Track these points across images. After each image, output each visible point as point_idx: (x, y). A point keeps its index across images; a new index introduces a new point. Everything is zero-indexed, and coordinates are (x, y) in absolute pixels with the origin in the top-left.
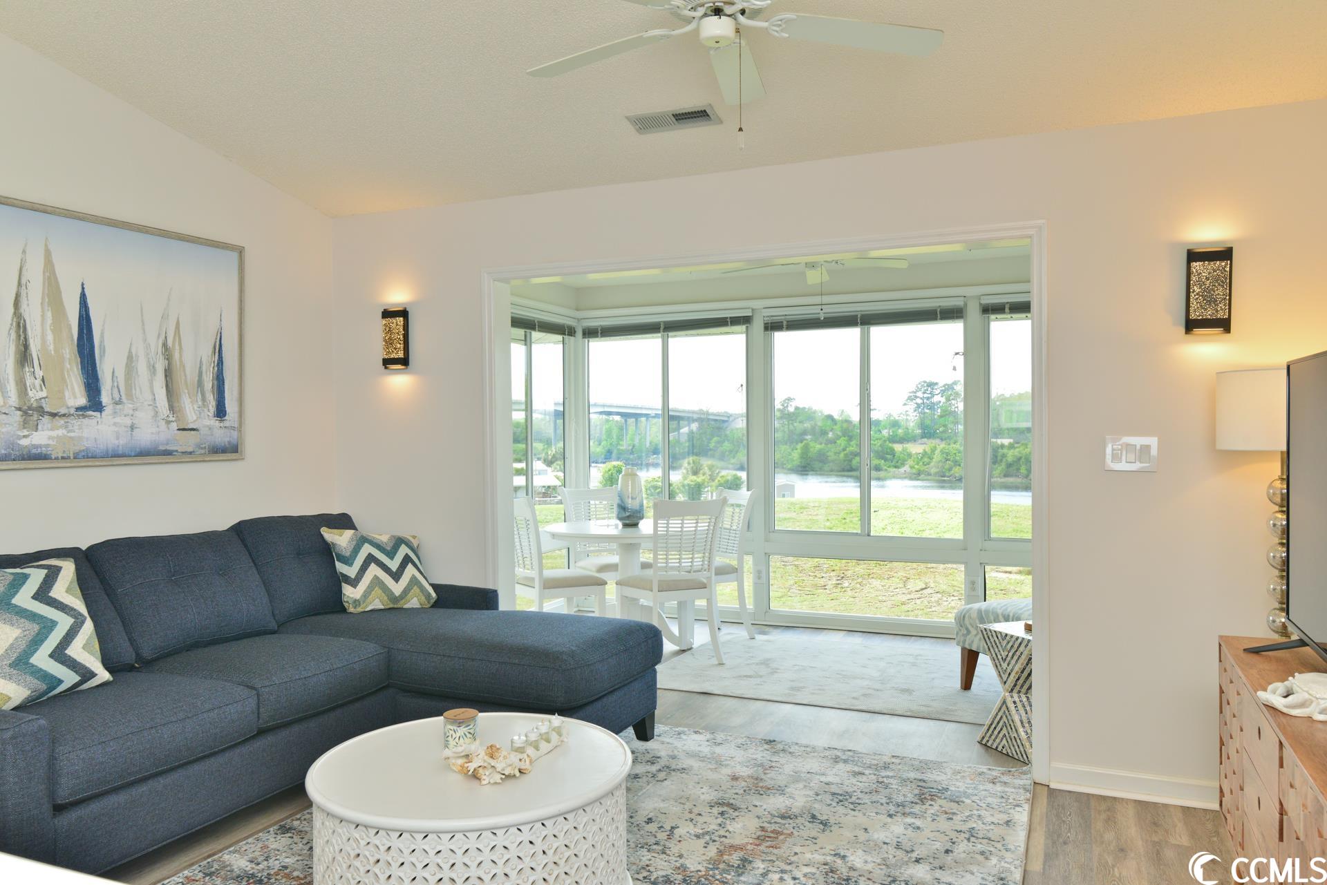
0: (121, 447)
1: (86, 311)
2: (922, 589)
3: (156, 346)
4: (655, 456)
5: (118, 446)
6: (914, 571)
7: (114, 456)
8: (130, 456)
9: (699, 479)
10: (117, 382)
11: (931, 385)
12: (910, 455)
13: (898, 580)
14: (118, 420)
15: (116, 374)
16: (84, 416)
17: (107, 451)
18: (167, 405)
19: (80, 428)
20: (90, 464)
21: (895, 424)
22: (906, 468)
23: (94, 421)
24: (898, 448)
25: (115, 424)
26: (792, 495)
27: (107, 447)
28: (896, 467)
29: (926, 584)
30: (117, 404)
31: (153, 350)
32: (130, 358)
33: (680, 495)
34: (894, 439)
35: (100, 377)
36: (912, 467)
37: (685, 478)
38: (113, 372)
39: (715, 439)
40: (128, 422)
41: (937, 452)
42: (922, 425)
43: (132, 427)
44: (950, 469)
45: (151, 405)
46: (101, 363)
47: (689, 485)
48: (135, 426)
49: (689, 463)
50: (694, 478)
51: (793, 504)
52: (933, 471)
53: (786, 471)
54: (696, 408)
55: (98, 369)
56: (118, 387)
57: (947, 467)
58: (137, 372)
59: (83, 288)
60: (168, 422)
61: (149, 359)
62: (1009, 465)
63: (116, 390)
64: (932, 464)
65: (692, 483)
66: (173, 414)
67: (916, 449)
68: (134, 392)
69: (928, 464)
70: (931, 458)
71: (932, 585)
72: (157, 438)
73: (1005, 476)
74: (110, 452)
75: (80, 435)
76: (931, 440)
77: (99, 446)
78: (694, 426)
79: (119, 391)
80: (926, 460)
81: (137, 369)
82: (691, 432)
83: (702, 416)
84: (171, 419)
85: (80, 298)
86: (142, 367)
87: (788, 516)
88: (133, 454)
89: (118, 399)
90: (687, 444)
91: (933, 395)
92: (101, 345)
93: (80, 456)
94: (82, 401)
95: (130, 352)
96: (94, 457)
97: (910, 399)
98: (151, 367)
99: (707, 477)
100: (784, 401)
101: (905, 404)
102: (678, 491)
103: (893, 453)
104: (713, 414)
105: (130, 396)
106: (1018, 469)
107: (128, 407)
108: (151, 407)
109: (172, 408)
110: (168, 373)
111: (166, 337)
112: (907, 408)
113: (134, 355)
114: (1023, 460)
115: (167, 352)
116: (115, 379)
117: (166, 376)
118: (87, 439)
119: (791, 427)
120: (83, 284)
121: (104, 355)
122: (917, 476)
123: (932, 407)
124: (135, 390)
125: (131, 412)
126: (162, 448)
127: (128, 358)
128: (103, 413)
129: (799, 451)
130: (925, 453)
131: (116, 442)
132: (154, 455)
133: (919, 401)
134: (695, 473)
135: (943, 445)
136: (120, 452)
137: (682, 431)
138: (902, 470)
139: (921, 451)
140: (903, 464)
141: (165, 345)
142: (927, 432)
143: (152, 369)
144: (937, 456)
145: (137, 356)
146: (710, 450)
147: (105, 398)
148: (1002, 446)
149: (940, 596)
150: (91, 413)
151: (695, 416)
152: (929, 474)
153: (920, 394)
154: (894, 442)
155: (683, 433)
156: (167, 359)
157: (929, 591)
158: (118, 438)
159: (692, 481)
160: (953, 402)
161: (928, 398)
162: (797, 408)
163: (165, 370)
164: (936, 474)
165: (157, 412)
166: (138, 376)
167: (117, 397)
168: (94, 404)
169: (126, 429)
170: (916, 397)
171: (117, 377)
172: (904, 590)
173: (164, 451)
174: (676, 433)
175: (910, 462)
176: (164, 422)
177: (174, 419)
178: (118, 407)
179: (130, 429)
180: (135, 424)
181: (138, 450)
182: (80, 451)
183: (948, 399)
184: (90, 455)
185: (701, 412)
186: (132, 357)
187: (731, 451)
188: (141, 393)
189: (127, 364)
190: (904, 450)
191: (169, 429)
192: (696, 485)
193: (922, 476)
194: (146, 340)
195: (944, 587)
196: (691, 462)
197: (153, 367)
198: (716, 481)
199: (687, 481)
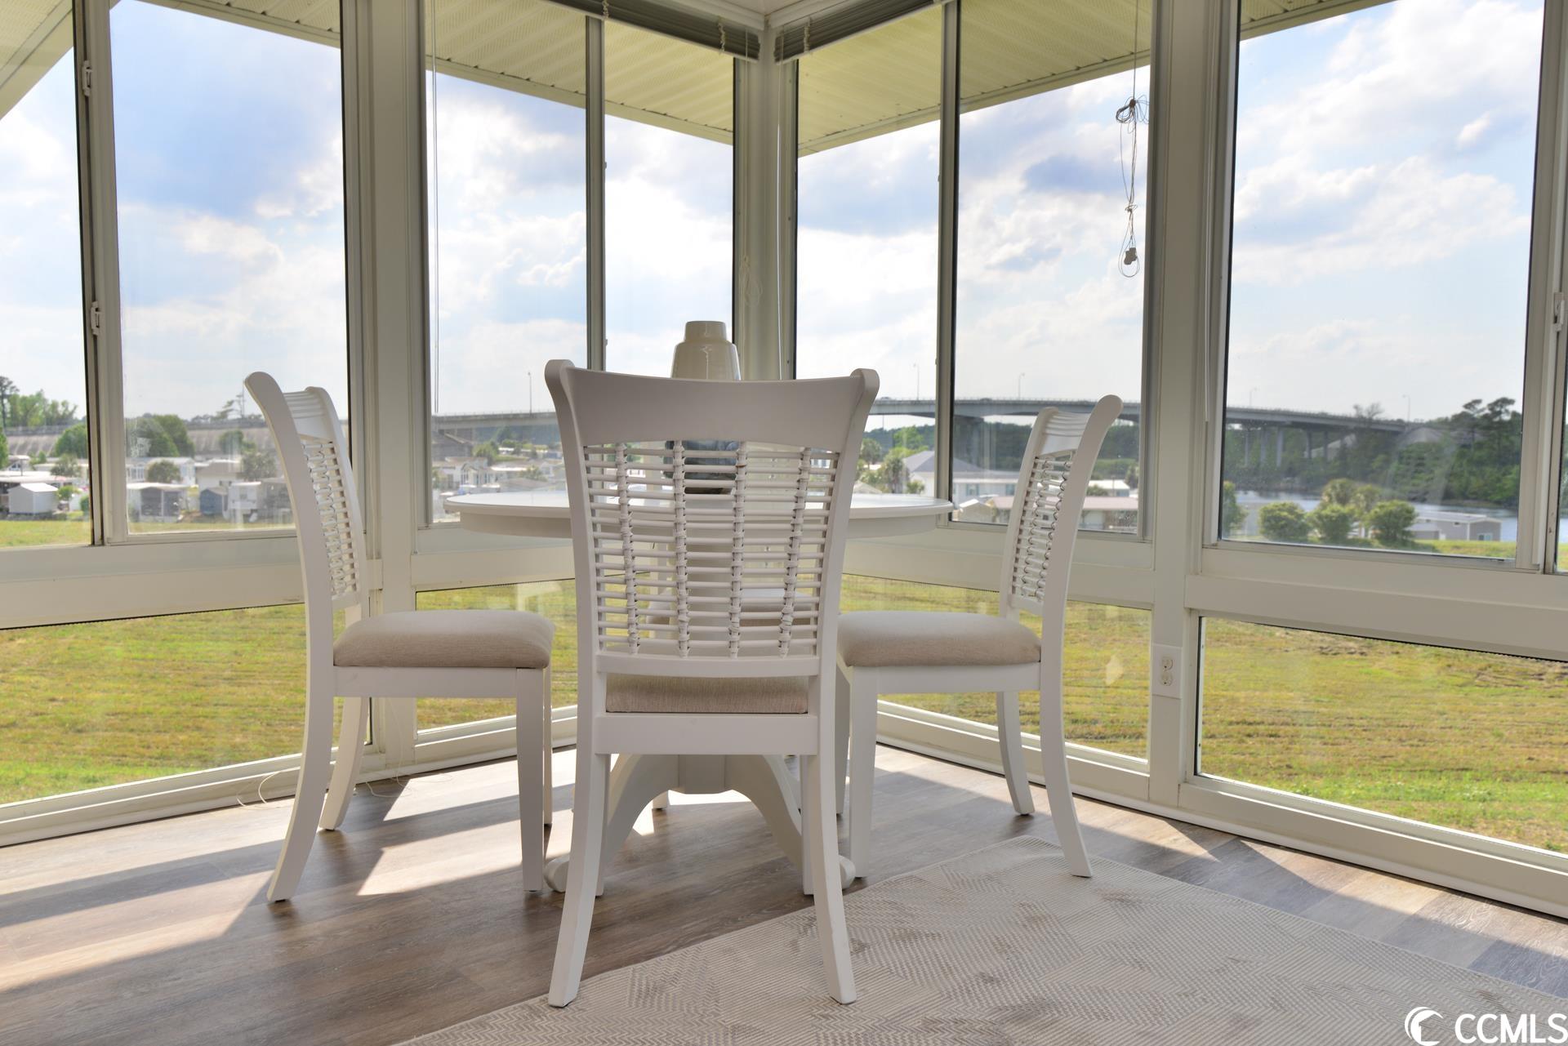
4: (1288, 479)
9: (1343, 509)
33: (1316, 531)
37: (1324, 507)
39: (1380, 457)
47: (1327, 517)
49: (1334, 488)
50: (1336, 506)
53: (1489, 504)
54: (1351, 412)
65: (1334, 514)
78: (1350, 440)
82: (1344, 447)
83: (1362, 426)
90: (1337, 464)
99: (1359, 508)
102: (1311, 525)
104: (1378, 422)
119: (1505, 443)
134: (1343, 500)
137: (1331, 445)
146: (1373, 471)
151: (1352, 426)
155: (1331, 448)
159: (1333, 511)
174: (1322, 449)
185: (1360, 420)
192: (1339, 517)
196: (1337, 486)
198: (1372, 512)
199: (1327, 512)
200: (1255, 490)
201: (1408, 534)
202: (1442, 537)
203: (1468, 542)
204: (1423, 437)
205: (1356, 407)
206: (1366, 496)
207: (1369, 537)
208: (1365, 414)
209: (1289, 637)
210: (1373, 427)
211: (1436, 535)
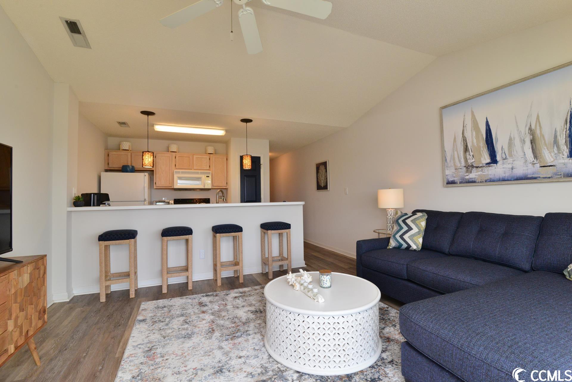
0: (506, 177)
1: (488, 127)
3: (524, 130)
5: (505, 177)
7: (503, 180)
8: (512, 180)
10: (504, 151)
14: (505, 166)
15: (503, 148)
16: (489, 166)
17: (500, 178)
18: (533, 156)
19: (488, 170)
20: (491, 184)
23: (494, 167)
25: (503, 168)
27: (500, 177)
30: (504, 160)
31: (523, 133)
32: (510, 139)
35: (496, 150)
38: (502, 147)
40: (510, 166)
43: (512, 169)
45: (523, 157)
46: (496, 145)
48: (514, 168)
55: (495, 147)
56: (504, 153)
58: (514, 144)
59: (487, 119)
60: (533, 164)
61: (521, 137)
63: (504, 154)
66: (537, 160)
68: (513, 153)
72: (527, 172)
74: (501, 179)
75: (488, 173)
77: (496, 177)
79: (505, 154)
81: (514, 143)
84: (535, 162)
85: (486, 123)
86: (517, 142)
88: (513, 179)
89: (504, 158)
92: (496, 138)
93: (488, 181)
94: (489, 160)
95: (510, 137)
96: (494, 181)
98: (522, 141)
105: (511, 155)
107: (510, 160)
108: (523, 158)
109: (536, 157)
110: (533, 142)
111: (531, 125)
113: (512, 138)
115: (531, 131)
116: (503, 150)
117: (531, 143)
118: (491, 175)
120: (487, 118)
121: (497, 142)
124: (514, 152)
125: (512, 162)
126: (529, 176)
127: (509, 140)
128: (498, 164)
131: (504, 175)
132: (524, 179)
136: (506, 179)
141: (530, 129)
143: (523, 142)
145: (514, 138)
147: (498, 158)
150: (492, 165)
156: (532, 135)
158: (505, 173)
163: (531, 140)
165: (526, 160)
166: (515, 146)
167: (504, 157)
168: (494, 160)
169: (509, 169)
171: (504, 149)
173: (531, 177)
176: (531, 164)
177: (537, 162)
178: (505, 161)
179: (511, 169)
180: (514, 167)
181: (515, 178)
182: (488, 179)
184: (492, 181)
186: (512, 139)
188: (517, 153)
189: (509, 142)
191: (534, 167)
194: (518, 130)
197: (524, 140)
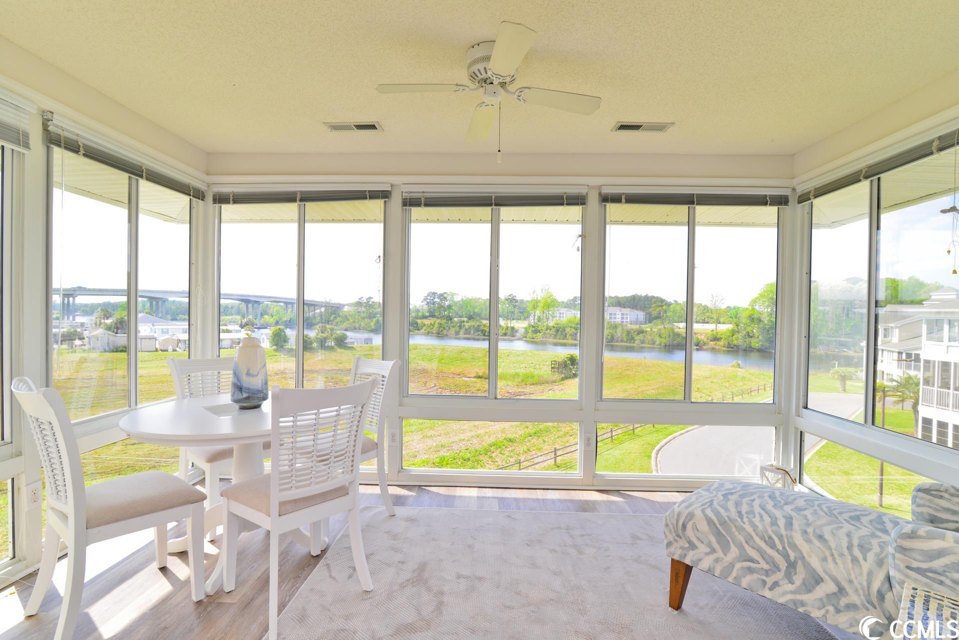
2: (433, 387)
6: (429, 378)
9: (324, 335)
11: (434, 293)
12: (424, 325)
13: (422, 383)
21: (418, 311)
22: (423, 330)
24: (419, 321)
26: (371, 343)
28: (418, 330)
29: (435, 384)
33: (316, 343)
34: (416, 318)
36: (425, 330)
37: (317, 335)
39: (333, 316)
41: (436, 323)
42: (429, 311)
44: (442, 331)
47: (319, 338)
49: (320, 327)
50: (323, 334)
51: (371, 347)
52: (434, 332)
53: (367, 331)
54: (323, 300)
57: (441, 330)
62: (466, 330)
64: (434, 329)
65: (321, 337)
67: (427, 322)
69: (433, 328)
70: (433, 326)
71: (438, 385)
73: (465, 334)
76: (433, 318)
78: (323, 309)
80: (431, 327)
82: (321, 313)
83: (327, 304)
87: (369, 353)
90: (319, 318)
91: (434, 298)
97: (424, 299)
99: (329, 334)
100: (368, 298)
101: (422, 302)
102: (313, 341)
103: (417, 323)
104: (332, 304)
106: (470, 331)
112: (423, 304)
114: (472, 327)
119: (371, 311)
122: (428, 334)
123: (434, 303)
129: (374, 322)
130: (431, 324)
133: (428, 301)
134: (323, 332)
135: (439, 321)
137: (316, 311)
138: (421, 331)
139: (429, 323)
140: (422, 329)
142: (432, 315)
144: (436, 326)
146: (331, 321)
148: (464, 321)
149: (441, 390)
151: (324, 305)
152: (433, 333)
153: (429, 298)
154: (418, 319)
155: (317, 313)
157: (436, 387)
160: (443, 301)
161: (432, 300)
162: (373, 302)
164: (436, 333)
170: (428, 299)
172: (425, 388)
174: (313, 313)
175: (425, 328)
183: (441, 300)
185: (326, 302)
187: (341, 322)
190: (422, 322)
192: (323, 338)
193: (430, 334)
195: (443, 386)
198: (334, 336)
199: (319, 336)
200: (290, 328)
201: (346, 343)
202: (356, 344)
203: (364, 345)
204: (346, 309)
205: (325, 298)
206: (331, 330)
207: (332, 344)
208: (328, 301)
209: (309, 383)
210: (331, 305)
211: (353, 343)
